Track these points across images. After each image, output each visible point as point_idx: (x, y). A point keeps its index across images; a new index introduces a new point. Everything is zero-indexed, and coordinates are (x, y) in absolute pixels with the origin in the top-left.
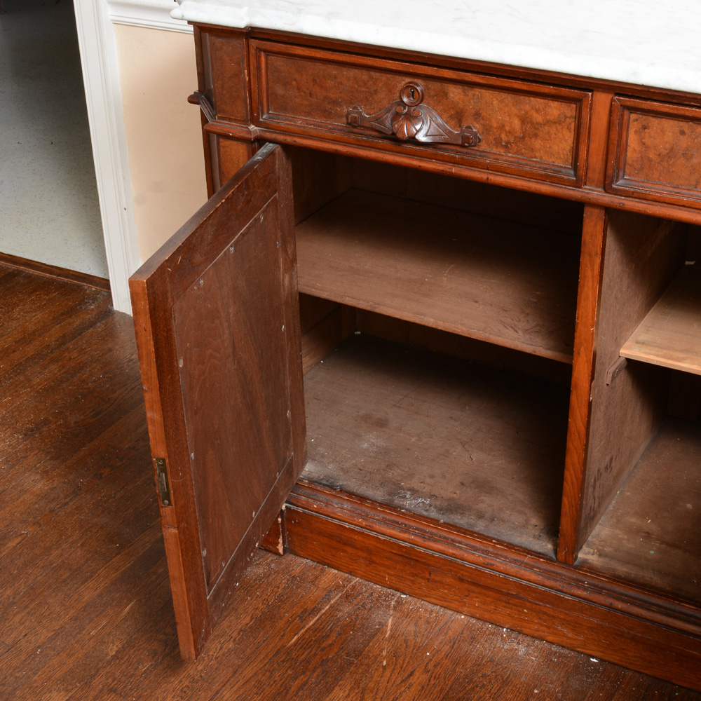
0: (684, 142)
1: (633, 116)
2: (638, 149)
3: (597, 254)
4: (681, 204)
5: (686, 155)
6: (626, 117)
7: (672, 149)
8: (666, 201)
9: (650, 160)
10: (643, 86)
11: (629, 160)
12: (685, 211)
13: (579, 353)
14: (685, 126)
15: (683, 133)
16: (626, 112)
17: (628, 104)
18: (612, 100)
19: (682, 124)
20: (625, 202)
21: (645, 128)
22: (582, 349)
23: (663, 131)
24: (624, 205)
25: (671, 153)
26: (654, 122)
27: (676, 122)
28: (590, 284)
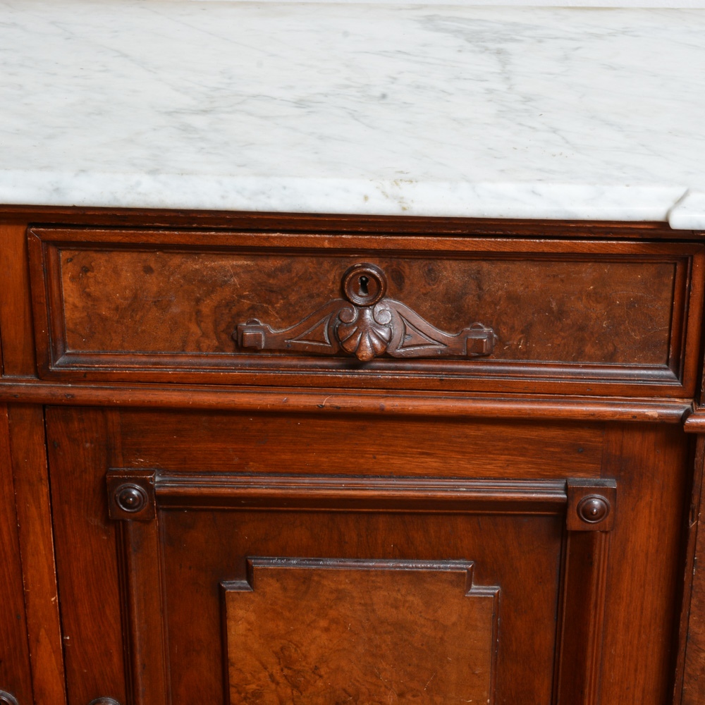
0: (153, 283)
1: (64, 255)
2: (80, 305)
3: (41, 479)
4: (165, 380)
5: (161, 303)
6: (53, 258)
7: (135, 297)
8: (142, 380)
9: (104, 319)
10: (74, 208)
11: (69, 325)
12: (174, 390)
13: (38, 641)
14: (151, 259)
15: (148, 270)
16: (52, 250)
17: (55, 237)
18: (26, 235)
19: (144, 256)
20: (74, 392)
21: (86, 270)
22: (42, 633)
23: (116, 272)
24: (73, 396)
25: (136, 304)
26: (100, 260)
27: (135, 255)
28: (38, 528)
